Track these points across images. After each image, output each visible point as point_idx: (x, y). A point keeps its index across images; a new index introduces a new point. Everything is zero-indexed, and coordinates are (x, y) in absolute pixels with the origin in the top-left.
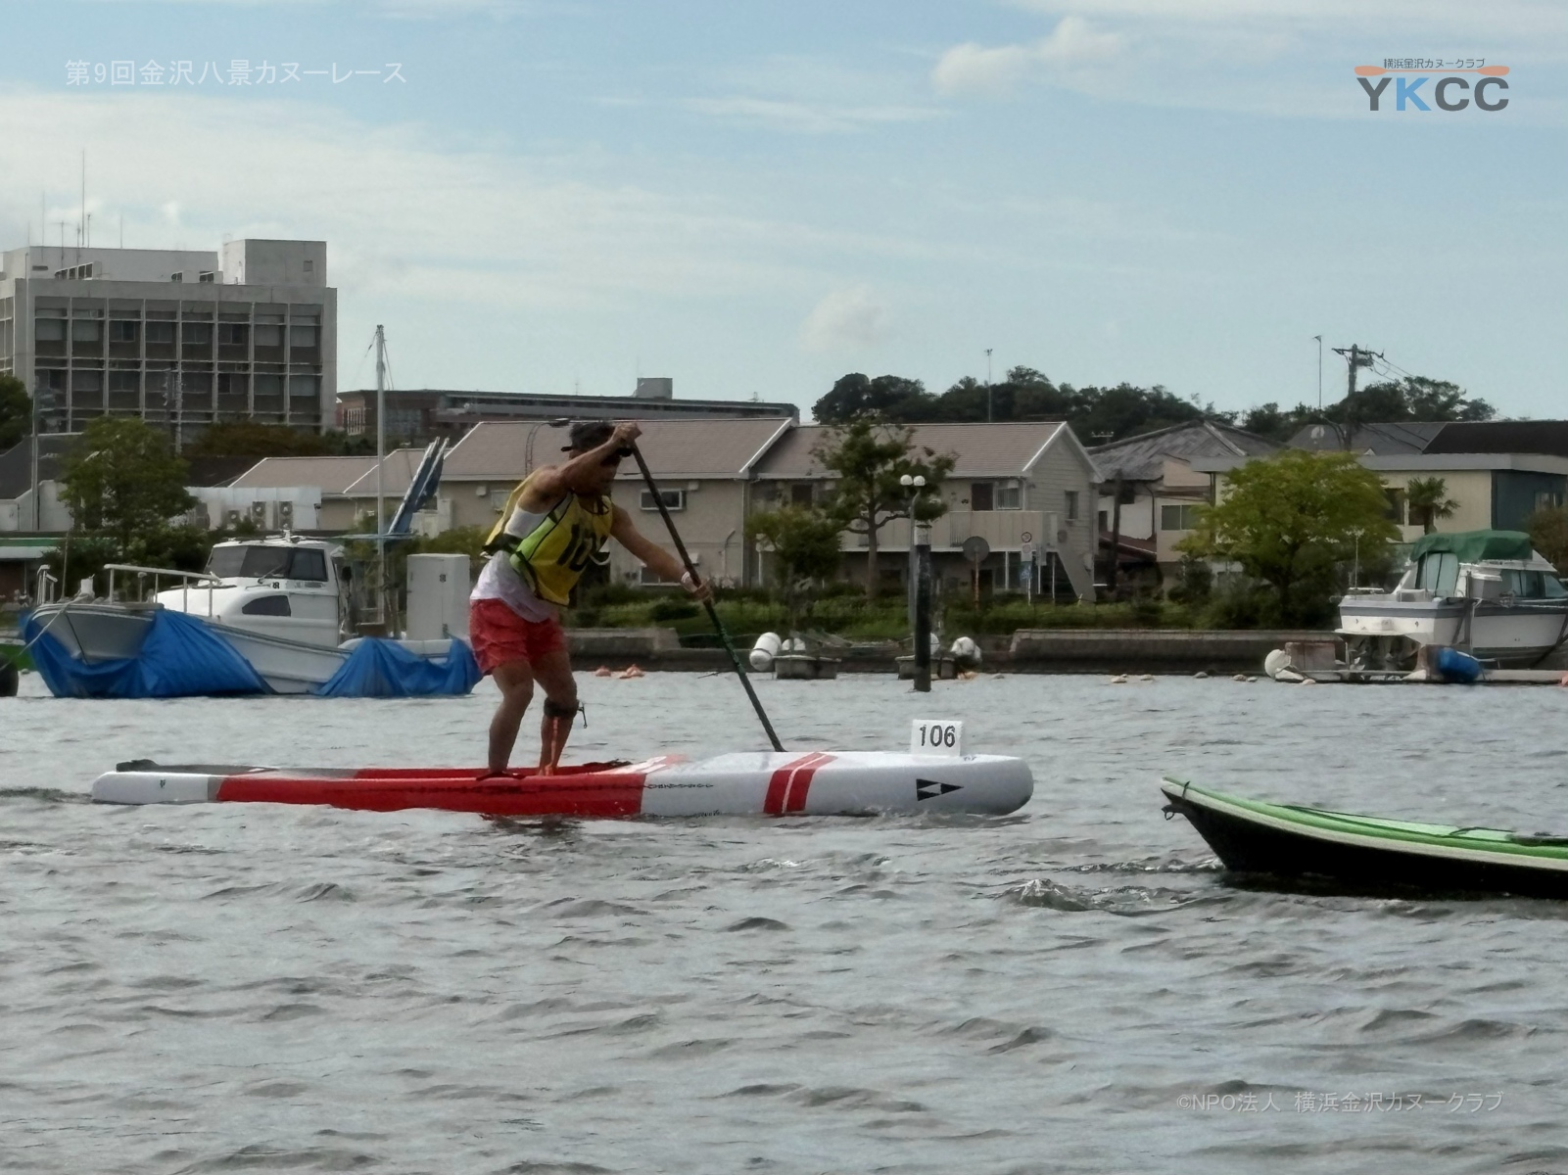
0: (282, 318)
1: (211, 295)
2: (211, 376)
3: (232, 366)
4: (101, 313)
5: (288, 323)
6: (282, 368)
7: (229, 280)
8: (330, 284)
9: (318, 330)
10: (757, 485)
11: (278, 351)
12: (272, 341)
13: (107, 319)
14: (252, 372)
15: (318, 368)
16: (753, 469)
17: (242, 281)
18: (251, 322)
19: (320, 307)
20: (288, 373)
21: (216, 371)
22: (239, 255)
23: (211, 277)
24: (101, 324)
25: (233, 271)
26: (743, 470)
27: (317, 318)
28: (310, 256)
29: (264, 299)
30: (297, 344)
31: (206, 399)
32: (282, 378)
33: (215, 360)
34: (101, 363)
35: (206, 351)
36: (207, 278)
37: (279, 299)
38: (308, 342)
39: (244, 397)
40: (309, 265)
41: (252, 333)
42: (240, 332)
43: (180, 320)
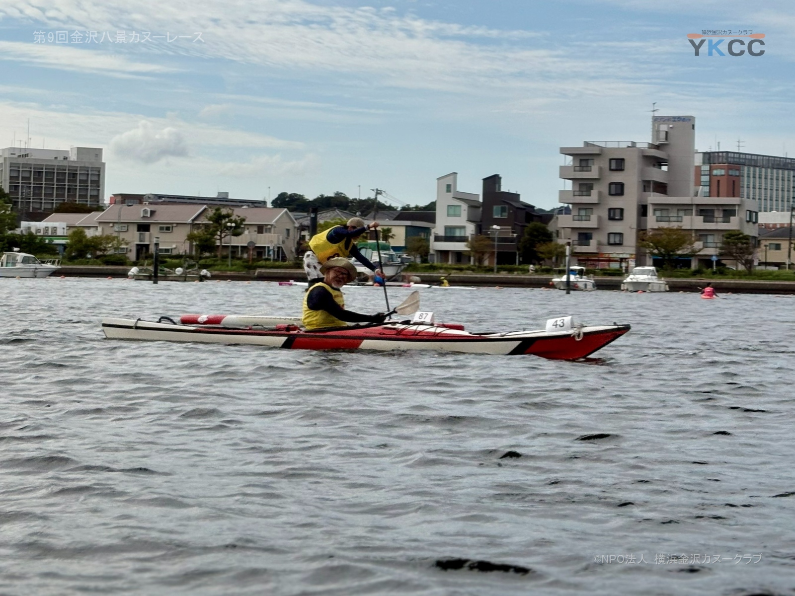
0: (88, 171)
1: (65, 163)
2: (65, 188)
3: (72, 185)
4: (31, 168)
5: (90, 173)
6: (87, 186)
7: (72, 159)
8: (103, 161)
9: (99, 175)
10: (194, 225)
11: (86, 181)
12: (84, 178)
13: (33, 170)
14: (78, 187)
15: (99, 186)
16: (193, 220)
17: (76, 160)
18: (78, 172)
19: (100, 168)
20: (89, 188)
21: (67, 187)
22: (75, 152)
23: (67, 158)
24: (31, 171)
25: (73, 157)
26: (189, 221)
27: (99, 171)
28: (98, 152)
29: (82, 165)
30: (93, 179)
31: (63, 195)
32: (87, 189)
33: (67, 184)
34: (30, 183)
35: (64, 180)
36: (65, 158)
37: (87, 165)
38: (95, 178)
39: (75, 195)
40: (97, 155)
41: (78, 175)
42: (75, 175)
43: (56, 171)
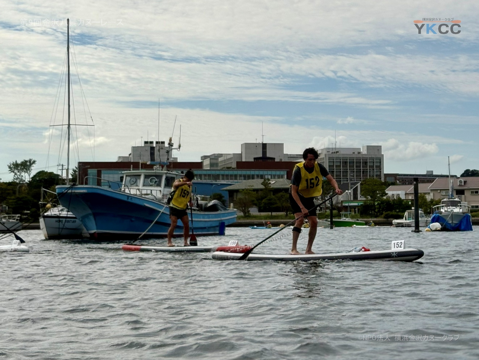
1: (360, 156)
2: (361, 171)
3: (364, 169)
4: (340, 160)
5: (375, 161)
7: (364, 153)
8: (382, 154)
9: (380, 162)
11: (373, 166)
12: (372, 164)
13: (342, 161)
14: (368, 170)
15: (380, 169)
17: (366, 153)
18: (368, 161)
19: (381, 158)
20: (375, 170)
22: (365, 148)
23: (360, 153)
24: (340, 162)
25: (364, 151)
27: (380, 160)
28: (379, 148)
29: (370, 157)
30: (377, 165)
31: (360, 176)
33: (362, 168)
34: (341, 169)
35: (360, 166)
36: (359, 153)
37: (373, 156)
39: (367, 175)
40: (378, 150)
41: (368, 163)
42: (366, 163)
43: (355, 161)
